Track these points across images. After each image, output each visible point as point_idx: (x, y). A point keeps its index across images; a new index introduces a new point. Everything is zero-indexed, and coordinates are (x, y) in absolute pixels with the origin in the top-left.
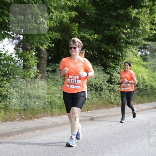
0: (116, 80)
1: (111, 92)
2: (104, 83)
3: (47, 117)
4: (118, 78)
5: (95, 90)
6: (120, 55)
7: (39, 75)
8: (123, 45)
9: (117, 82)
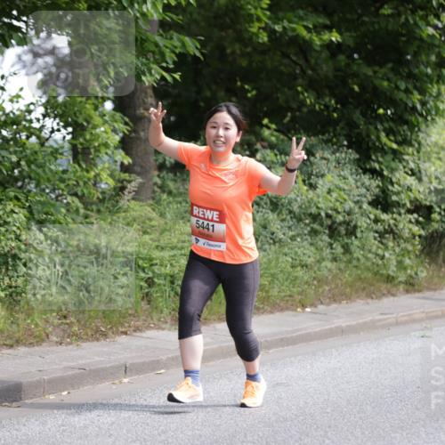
0: (403, 196)
1: (384, 241)
2: (360, 208)
3: (160, 328)
4: (409, 189)
5: (327, 231)
6: (419, 107)
7: (129, 182)
8: (429, 71)
9: (408, 205)
